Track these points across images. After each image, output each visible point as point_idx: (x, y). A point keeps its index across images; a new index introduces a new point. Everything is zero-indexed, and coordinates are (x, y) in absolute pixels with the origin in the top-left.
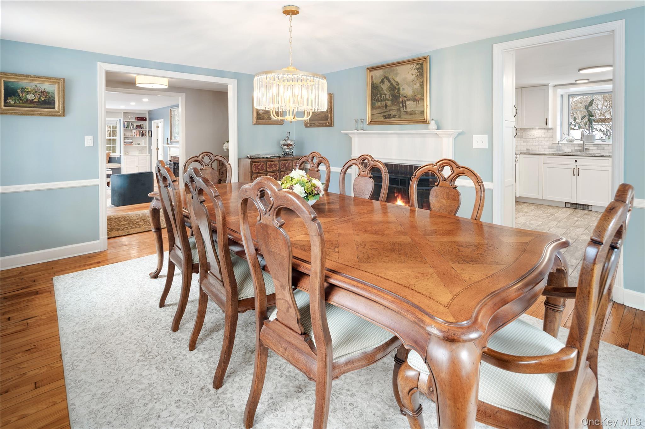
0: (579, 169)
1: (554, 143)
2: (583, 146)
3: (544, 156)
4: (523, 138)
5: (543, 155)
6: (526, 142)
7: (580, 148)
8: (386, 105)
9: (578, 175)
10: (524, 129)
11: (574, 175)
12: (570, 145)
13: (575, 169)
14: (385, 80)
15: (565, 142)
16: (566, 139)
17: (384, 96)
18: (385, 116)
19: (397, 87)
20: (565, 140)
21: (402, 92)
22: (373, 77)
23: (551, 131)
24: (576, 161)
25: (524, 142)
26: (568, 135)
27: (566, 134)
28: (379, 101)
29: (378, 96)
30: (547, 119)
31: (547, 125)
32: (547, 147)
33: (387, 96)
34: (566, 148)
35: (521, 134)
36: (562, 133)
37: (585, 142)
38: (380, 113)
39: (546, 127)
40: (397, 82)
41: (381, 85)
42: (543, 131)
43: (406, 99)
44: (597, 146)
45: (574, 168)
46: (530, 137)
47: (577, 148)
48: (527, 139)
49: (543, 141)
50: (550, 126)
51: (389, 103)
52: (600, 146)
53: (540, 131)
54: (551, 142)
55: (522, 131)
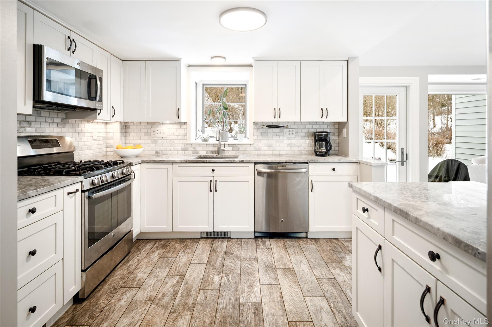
0: (216, 181)
1: (188, 142)
2: (219, 145)
3: (175, 165)
4: (151, 136)
5: (173, 163)
6: (155, 142)
7: (216, 149)
9: (216, 191)
10: (152, 123)
11: (211, 191)
12: (205, 145)
13: (213, 181)
15: (199, 141)
16: (201, 137)
20: (199, 139)
23: (185, 126)
24: (213, 170)
25: (152, 142)
26: (203, 132)
27: (200, 131)
30: (179, 109)
31: (178, 118)
32: (180, 149)
34: (201, 149)
35: (149, 131)
36: (197, 130)
37: (221, 140)
39: (178, 120)
42: (176, 126)
44: (232, 145)
45: (211, 181)
46: (160, 135)
47: (212, 149)
48: (156, 138)
49: (176, 141)
50: (183, 119)
52: (235, 145)
53: (171, 126)
54: (185, 141)
55: (150, 127)
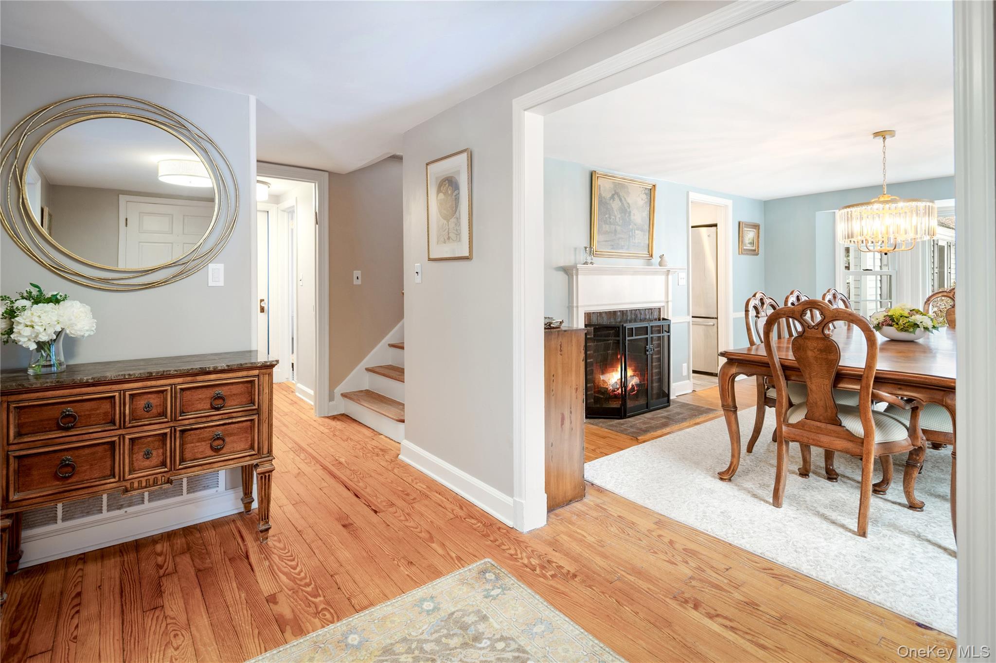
8: (615, 231)
14: (616, 197)
17: (614, 218)
18: (612, 246)
19: (628, 210)
21: (632, 217)
22: (601, 188)
28: (608, 224)
29: (607, 216)
33: (618, 219)
38: (606, 241)
40: (628, 204)
41: (611, 201)
43: (635, 227)
51: (618, 228)
